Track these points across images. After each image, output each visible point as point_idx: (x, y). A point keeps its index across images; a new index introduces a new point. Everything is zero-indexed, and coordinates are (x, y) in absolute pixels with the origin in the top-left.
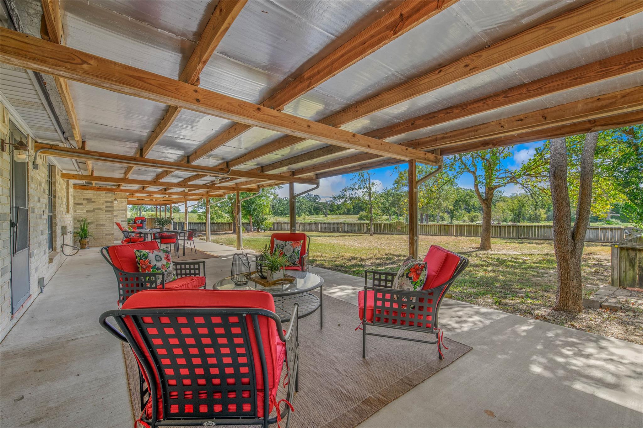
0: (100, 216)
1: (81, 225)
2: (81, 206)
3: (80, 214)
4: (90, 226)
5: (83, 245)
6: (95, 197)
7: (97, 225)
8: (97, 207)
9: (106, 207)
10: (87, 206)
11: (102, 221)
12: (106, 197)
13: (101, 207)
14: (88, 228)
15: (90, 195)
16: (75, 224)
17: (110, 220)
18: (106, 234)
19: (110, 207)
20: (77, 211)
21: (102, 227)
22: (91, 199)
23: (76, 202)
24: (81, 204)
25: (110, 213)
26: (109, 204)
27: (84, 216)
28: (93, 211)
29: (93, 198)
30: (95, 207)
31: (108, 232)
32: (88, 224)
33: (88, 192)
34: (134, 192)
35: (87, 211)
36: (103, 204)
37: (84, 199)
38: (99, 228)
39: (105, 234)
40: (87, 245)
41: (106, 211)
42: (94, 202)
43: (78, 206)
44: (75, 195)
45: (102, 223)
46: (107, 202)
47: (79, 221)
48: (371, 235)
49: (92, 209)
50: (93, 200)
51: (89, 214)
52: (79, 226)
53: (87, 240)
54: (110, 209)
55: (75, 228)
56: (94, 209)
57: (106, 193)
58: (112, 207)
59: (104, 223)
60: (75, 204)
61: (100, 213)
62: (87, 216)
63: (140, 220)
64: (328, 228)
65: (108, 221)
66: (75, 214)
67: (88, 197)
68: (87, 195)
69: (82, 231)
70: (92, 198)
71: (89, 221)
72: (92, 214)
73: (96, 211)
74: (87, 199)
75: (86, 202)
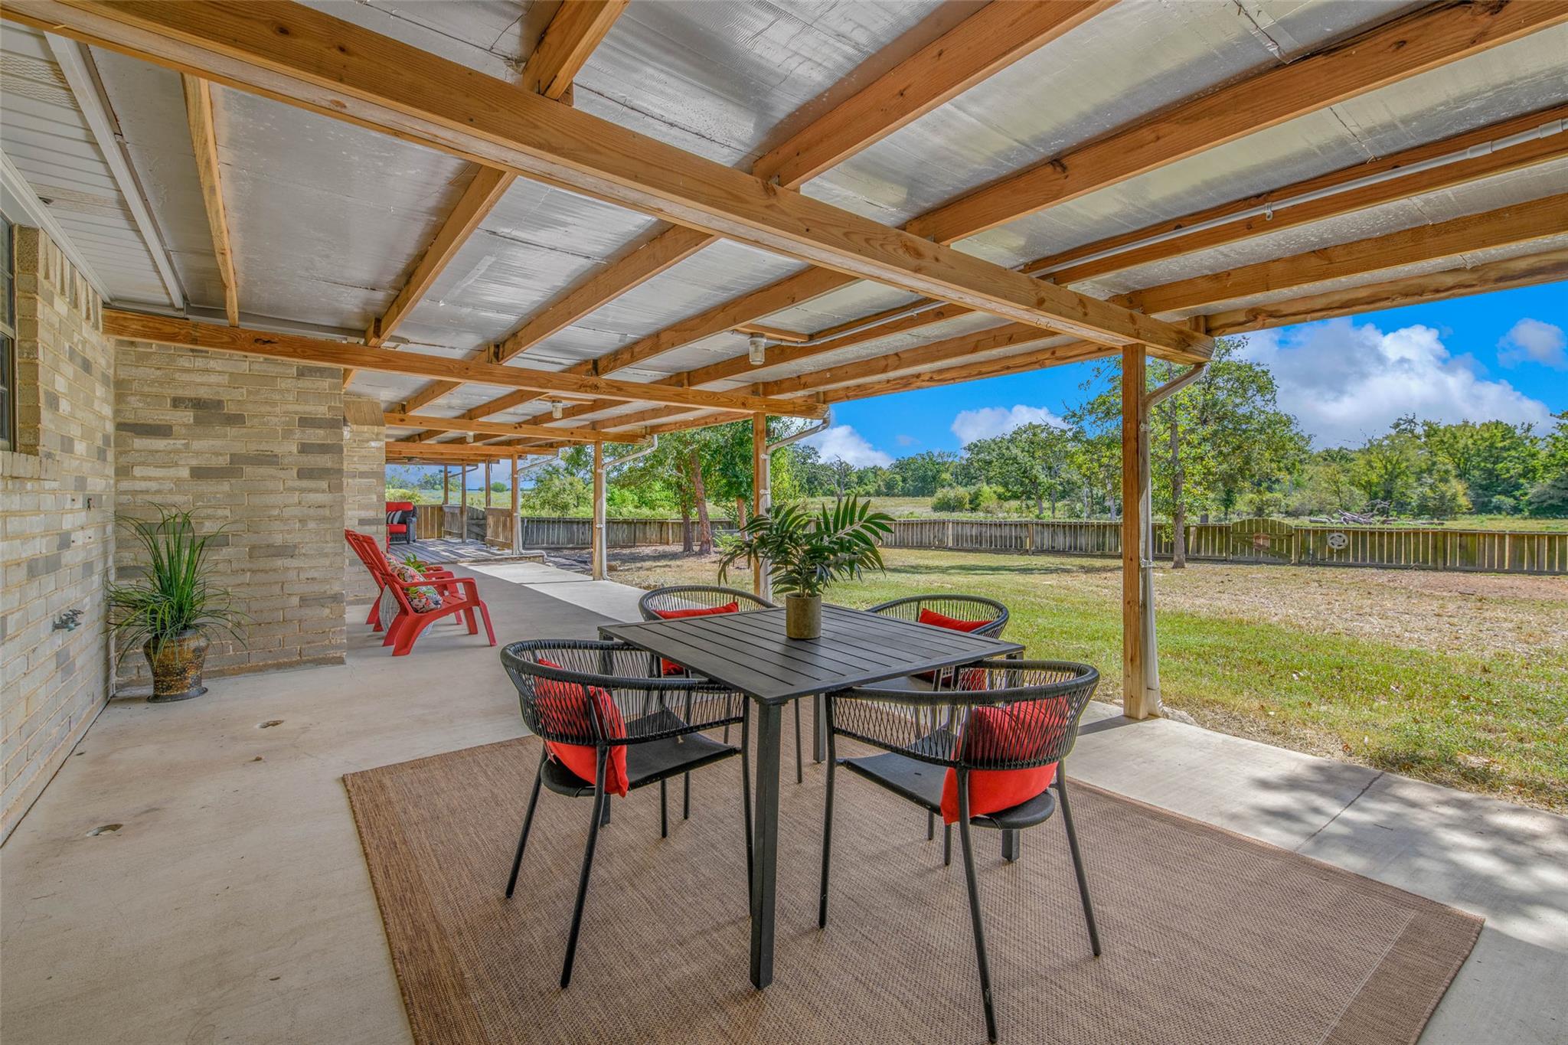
0: (271, 499)
1: (157, 556)
2: (160, 444)
3: (153, 486)
4: (213, 556)
5: (168, 672)
6: (241, 394)
7: (253, 548)
8: (253, 448)
9: (304, 449)
10: (197, 445)
11: (277, 525)
12: (302, 396)
13: (277, 450)
14: (203, 567)
15: (213, 379)
16: (121, 544)
17: (323, 519)
18: (304, 601)
19: (323, 449)
20: (138, 471)
21: (279, 563)
22: (219, 404)
23: (130, 418)
24: (162, 431)
25: (324, 485)
26: (317, 436)
27: (178, 499)
28: (232, 470)
29: (233, 398)
30: (239, 448)
31: (316, 588)
32: (202, 544)
33: (200, 363)
34: (449, 372)
35: (198, 473)
36: (287, 434)
37: (177, 402)
38: (262, 563)
39: (295, 601)
40: (192, 674)
41: (304, 474)
42: (236, 420)
43: (139, 443)
44: (123, 374)
45: (278, 539)
46: (306, 422)
47: (145, 530)
48: (1178, 565)
49: (223, 461)
50: (230, 409)
51: (207, 487)
52: (146, 558)
53: (193, 642)
54: (325, 461)
55: (123, 571)
56: (235, 458)
57: (302, 373)
58: (336, 449)
59: (292, 539)
60: (120, 427)
61: (270, 485)
62: (199, 497)
63: (399, 513)
64: (979, 539)
65: (312, 525)
66: (125, 485)
67: (203, 393)
68: (198, 378)
69: (163, 590)
70: (225, 397)
71: (209, 528)
72: (225, 487)
73: (248, 470)
74: (198, 404)
75: (188, 416)
